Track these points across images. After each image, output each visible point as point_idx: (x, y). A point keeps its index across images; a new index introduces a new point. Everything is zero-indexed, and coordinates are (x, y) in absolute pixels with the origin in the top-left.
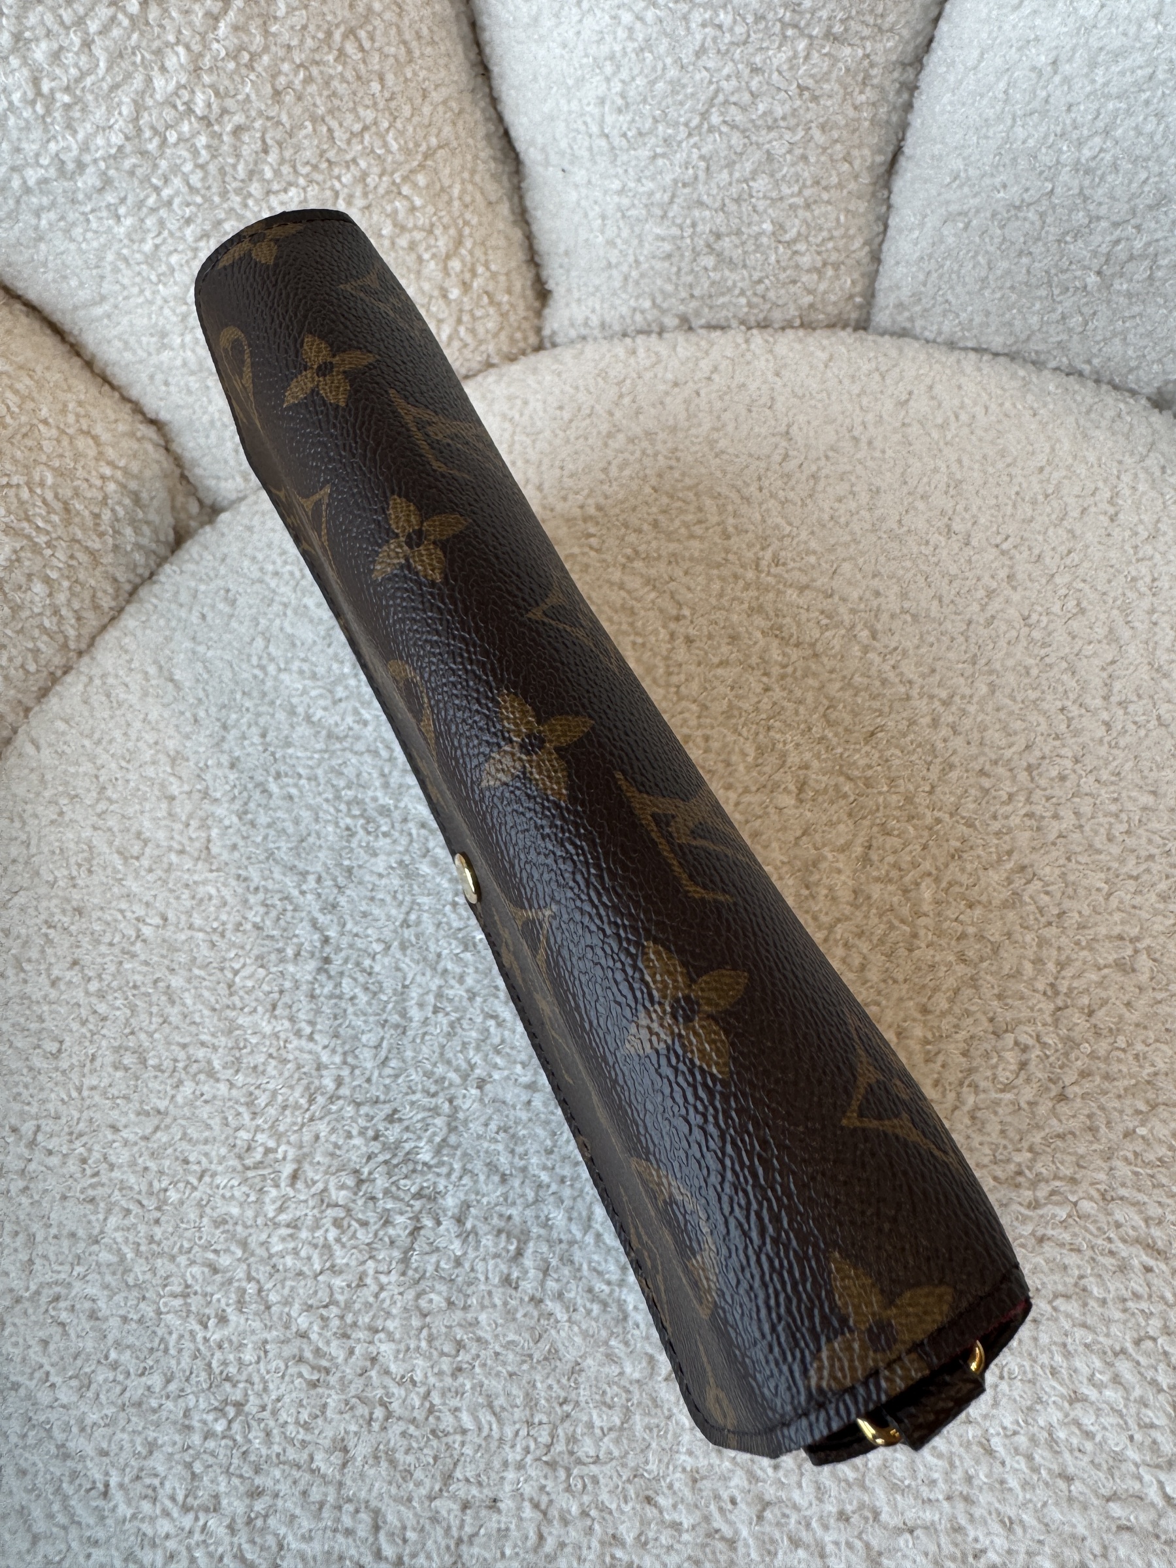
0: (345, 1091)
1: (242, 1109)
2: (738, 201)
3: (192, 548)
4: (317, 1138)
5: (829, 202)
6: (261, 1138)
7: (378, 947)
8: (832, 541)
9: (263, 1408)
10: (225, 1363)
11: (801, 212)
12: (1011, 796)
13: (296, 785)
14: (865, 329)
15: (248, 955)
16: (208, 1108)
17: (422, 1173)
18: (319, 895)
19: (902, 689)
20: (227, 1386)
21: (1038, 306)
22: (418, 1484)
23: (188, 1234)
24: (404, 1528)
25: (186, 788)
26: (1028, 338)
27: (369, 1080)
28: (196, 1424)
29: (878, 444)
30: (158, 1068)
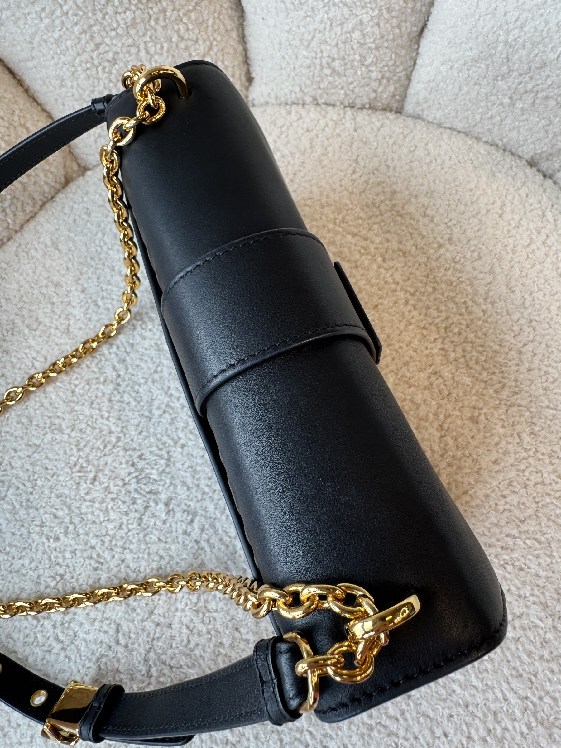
0: (120, 444)
1: (73, 447)
2: (345, 42)
3: (72, 187)
4: (106, 464)
5: (387, 48)
6: (80, 460)
7: (142, 381)
8: (370, 214)
9: (73, 577)
10: (57, 557)
11: (374, 51)
12: (435, 340)
13: (111, 303)
14: (400, 113)
15: (82, 379)
16: (58, 446)
17: (152, 483)
18: (117, 355)
19: (393, 286)
20: (58, 567)
21: (481, 110)
22: (138, 614)
23: (45, 500)
24: (130, 632)
25: (60, 299)
26: (475, 125)
27: (132, 440)
28: (43, 582)
29: (398, 169)
30: (37, 426)
